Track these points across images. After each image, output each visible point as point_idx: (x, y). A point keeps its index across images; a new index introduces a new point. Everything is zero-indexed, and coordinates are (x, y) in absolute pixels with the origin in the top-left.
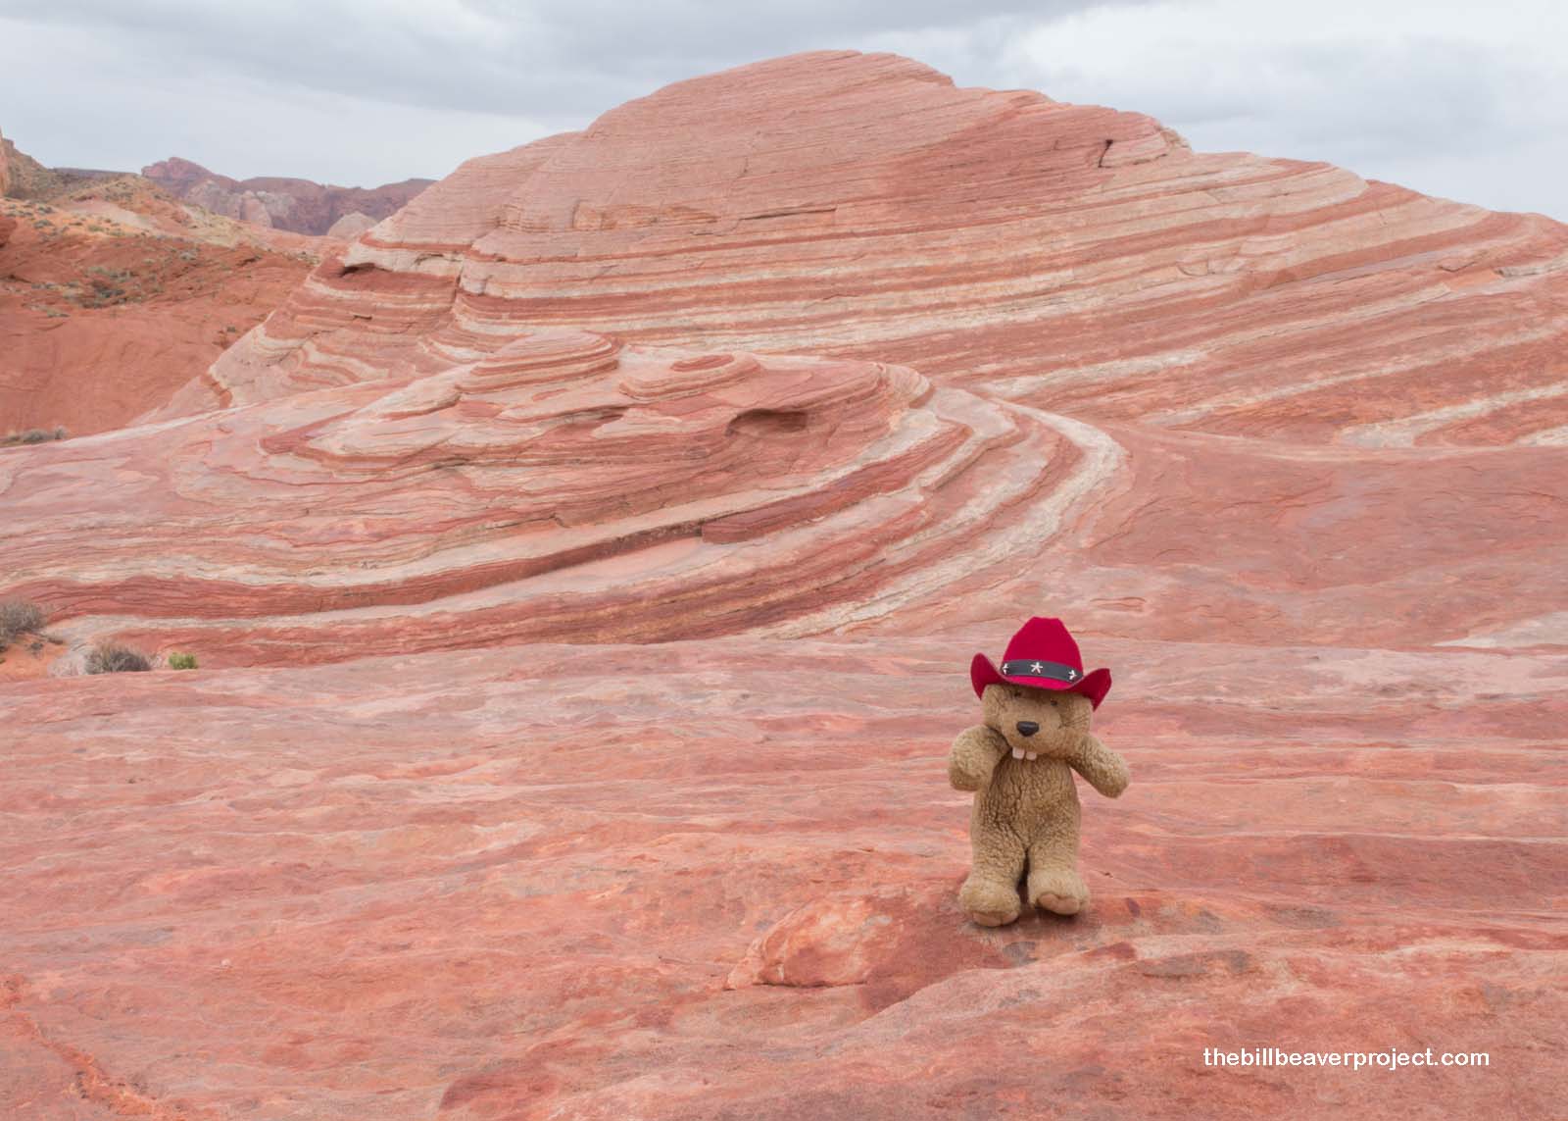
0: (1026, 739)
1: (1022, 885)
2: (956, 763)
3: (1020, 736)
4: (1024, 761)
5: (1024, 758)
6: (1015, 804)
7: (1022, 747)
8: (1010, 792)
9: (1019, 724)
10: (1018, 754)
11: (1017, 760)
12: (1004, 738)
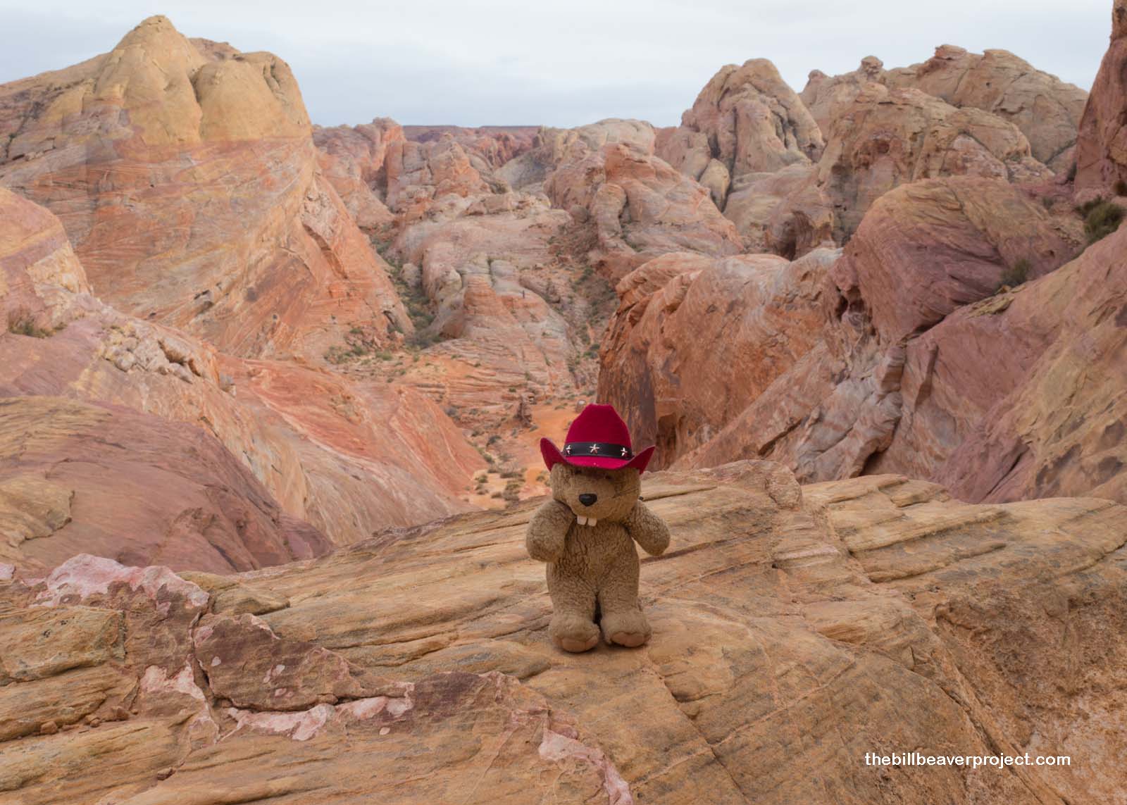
0: (588, 508)
1: (597, 618)
3: (583, 506)
4: (586, 526)
5: (587, 524)
6: (583, 559)
7: (584, 514)
8: (578, 550)
9: (580, 496)
10: (581, 521)
11: (580, 526)
12: (569, 509)
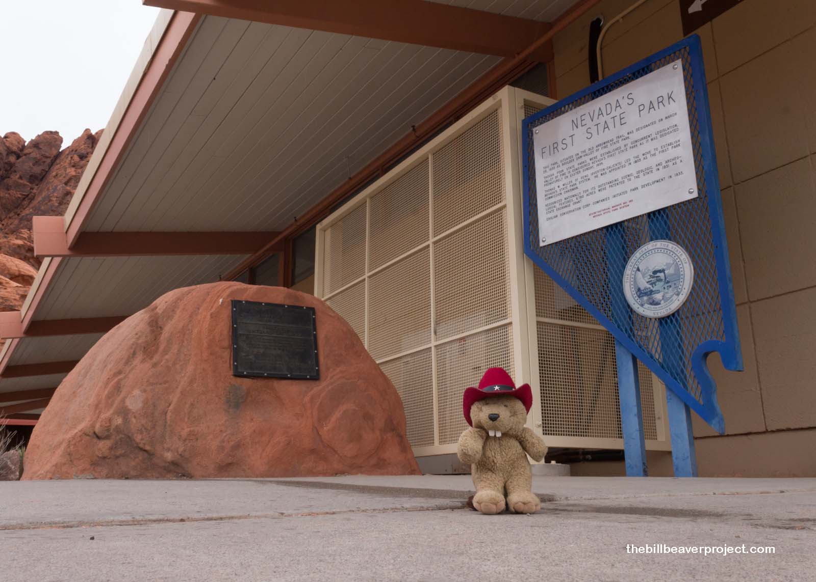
2: (462, 450)
4: (495, 438)
5: (495, 436)
6: (494, 461)
7: (493, 429)
8: (490, 455)
9: (489, 416)
10: (491, 435)
